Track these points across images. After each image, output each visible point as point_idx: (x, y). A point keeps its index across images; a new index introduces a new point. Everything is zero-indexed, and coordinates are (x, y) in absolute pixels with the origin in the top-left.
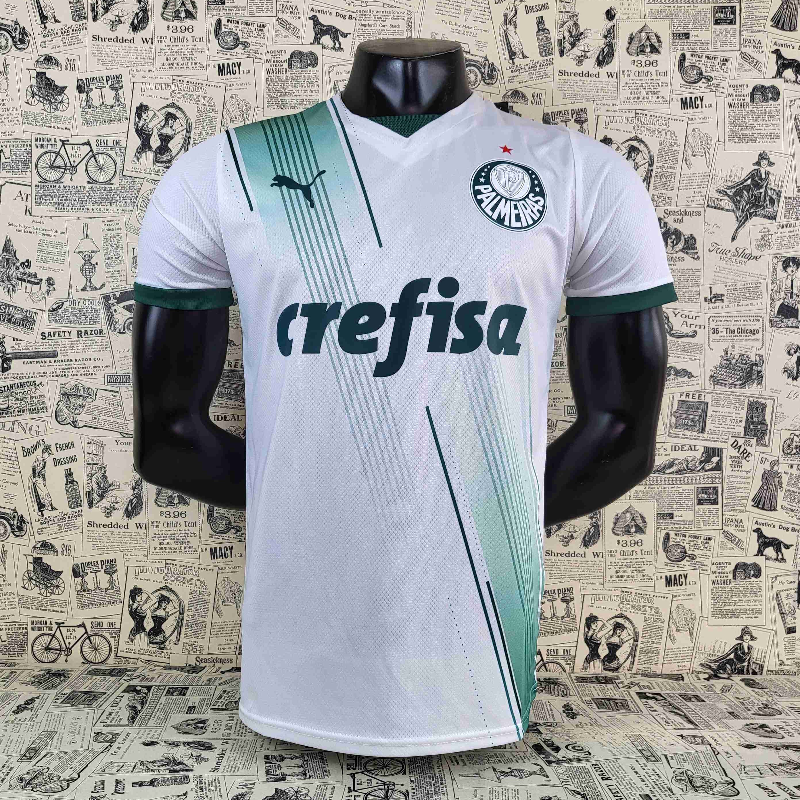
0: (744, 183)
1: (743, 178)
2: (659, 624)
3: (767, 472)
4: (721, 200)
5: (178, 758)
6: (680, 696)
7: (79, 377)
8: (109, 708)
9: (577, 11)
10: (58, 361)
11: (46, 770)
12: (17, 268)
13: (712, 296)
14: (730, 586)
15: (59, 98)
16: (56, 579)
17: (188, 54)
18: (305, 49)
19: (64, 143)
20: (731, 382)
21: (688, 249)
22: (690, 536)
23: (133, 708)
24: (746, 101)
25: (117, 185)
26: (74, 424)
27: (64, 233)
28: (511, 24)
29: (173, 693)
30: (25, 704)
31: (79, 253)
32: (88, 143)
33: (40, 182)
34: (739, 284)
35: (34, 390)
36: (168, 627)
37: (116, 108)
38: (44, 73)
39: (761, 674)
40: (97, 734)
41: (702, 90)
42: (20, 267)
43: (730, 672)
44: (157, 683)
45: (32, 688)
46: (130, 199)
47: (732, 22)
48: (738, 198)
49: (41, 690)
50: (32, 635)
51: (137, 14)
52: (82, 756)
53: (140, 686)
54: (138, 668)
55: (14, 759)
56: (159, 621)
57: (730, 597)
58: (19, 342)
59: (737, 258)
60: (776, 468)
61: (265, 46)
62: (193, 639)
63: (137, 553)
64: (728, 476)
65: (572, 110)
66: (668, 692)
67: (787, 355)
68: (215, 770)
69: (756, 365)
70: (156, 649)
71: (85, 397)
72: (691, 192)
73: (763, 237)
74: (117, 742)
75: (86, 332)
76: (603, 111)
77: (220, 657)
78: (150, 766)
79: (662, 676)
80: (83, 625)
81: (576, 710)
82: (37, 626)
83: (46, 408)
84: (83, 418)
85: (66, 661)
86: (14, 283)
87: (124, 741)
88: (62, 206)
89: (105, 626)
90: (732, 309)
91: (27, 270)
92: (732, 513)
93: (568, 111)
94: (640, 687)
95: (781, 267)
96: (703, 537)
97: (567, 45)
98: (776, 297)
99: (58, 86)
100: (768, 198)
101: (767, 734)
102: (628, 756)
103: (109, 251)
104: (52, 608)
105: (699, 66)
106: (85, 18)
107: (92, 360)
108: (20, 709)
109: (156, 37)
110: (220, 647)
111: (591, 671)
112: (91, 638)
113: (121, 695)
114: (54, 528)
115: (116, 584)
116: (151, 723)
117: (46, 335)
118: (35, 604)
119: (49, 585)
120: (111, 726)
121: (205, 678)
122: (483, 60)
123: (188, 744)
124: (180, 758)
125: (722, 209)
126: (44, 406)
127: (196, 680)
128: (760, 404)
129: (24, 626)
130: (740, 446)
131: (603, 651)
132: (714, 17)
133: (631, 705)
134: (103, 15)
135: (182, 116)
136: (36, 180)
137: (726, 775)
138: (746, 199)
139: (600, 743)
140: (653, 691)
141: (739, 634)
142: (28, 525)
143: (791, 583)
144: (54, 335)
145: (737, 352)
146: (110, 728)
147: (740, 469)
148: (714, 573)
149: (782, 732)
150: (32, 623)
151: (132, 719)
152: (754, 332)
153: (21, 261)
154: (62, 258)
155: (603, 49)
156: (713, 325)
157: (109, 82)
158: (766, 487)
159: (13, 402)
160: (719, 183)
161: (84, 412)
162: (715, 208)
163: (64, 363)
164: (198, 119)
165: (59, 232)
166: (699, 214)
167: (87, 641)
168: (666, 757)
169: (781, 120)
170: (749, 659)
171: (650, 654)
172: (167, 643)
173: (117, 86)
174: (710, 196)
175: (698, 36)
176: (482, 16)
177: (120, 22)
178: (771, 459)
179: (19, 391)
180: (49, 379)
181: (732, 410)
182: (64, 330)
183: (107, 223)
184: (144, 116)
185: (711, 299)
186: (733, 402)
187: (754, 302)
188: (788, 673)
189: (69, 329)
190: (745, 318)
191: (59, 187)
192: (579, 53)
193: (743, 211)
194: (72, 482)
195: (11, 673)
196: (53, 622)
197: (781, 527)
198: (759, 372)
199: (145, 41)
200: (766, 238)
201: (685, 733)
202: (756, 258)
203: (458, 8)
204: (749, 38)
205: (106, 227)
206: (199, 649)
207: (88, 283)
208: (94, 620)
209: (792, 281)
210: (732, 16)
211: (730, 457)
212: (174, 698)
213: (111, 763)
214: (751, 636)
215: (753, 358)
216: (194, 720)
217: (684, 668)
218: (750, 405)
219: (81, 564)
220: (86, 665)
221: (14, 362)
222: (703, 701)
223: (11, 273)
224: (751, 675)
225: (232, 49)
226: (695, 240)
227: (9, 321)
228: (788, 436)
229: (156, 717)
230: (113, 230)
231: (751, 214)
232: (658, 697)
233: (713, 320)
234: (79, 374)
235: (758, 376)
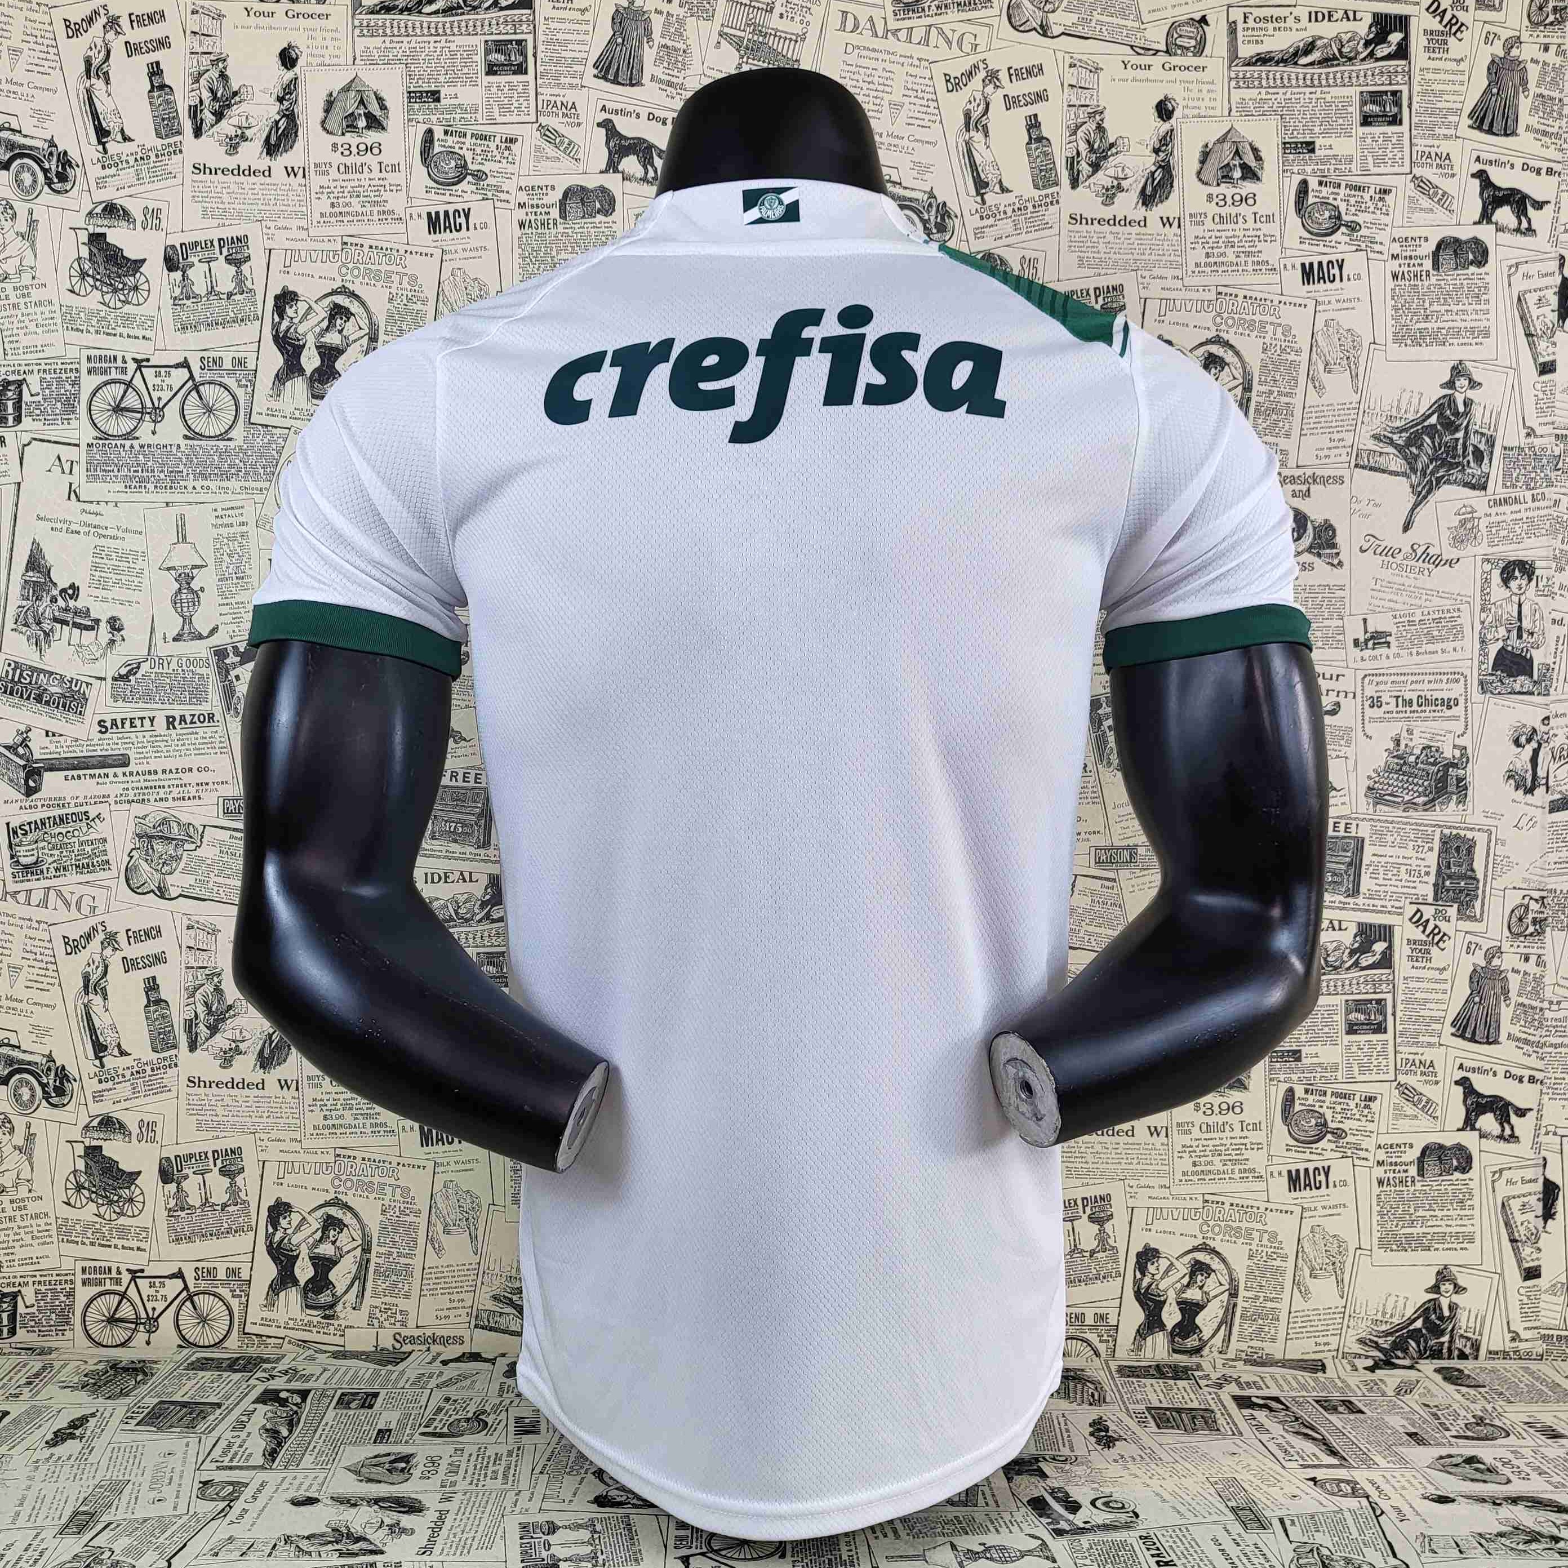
0: (1424, 421)
1: (1421, 412)
2: (1278, 1263)
3: (1479, 969)
4: (1381, 453)
5: (357, 1529)
6: (1317, 1402)
7: (170, 803)
8: (228, 1435)
9: (1102, 103)
10: (131, 774)
11: (108, 1554)
12: (53, 600)
13: (1368, 635)
14: (1412, 1189)
15: (130, 281)
16: (129, 1188)
17: (372, 194)
18: (591, 182)
19: (140, 364)
20: (1407, 798)
21: (1320, 546)
22: (1333, 1094)
23: (273, 1433)
24: (1425, 268)
25: (240, 442)
26: (162, 892)
27: (141, 533)
28: (978, 130)
29: (349, 1403)
30: (70, 1427)
31: (169, 569)
32: (185, 364)
33: (96, 438)
34: (1418, 612)
35: (85, 829)
36: (340, 1276)
37: (238, 297)
38: (104, 235)
39: (1476, 1358)
40: (205, 1483)
41: (1341, 248)
42: (59, 598)
43: (1415, 1355)
44: (320, 1384)
45: (83, 1396)
46: (264, 467)
47: (1395, 120)
48: (1414, 450)
49: (101, 1400)
50: (83, 1294)
51: (277, 122)
52: (175, 1527)
53: (288, 1391)
54: (284, 1356)
55: (48, 1534)
56: (323, 1265)
57: (1412, 1211)
58: (56, 739)
59: (1413, 563)
60: (1496, 962)
61: (515, 178)
62: (388, 1300)
63: (281, 1135)
64: (1405, 979)
65: (1095, 289)
66: (1294, 1394)
67: (1513, 747)
68: (426, 1551)
69: (1455, 766)
70: (319, 1319)
71: (182, 840)
72: (1324, 441)
73: (1463, 523)
74: (242, 1498)
75: (183, 719)
76: (1155, 290)
77: (439, 1333)
78: (304, 1545)
79: (1284, 1363)
80: (179, 1275)
81: (1115, 1432)
82: (92, 1276)
83: (108, 862)
84: (176, 882)
85: (148, 1343)
86: (47, 627)
87: (255, 1498)
88: (136, 483)
89: (221, 1275)
90: (1405, 660)
91: (72, 603)
92: (1414, 1050)
93: (1088, 291)
94: (1239, 1384)
95: (1499, 580)
96: (1358, 1095)
97: (1085, 168)
98: (1489, 637)
99: (128, 260)
100: (1471, 449)
101: (1479, 1476)
102: (1210, 1519)
103: (224, 565)
104: (120, 1243)
105: (1335, 203)
106: (179, 133)
107: (195, 770)
108: (59, 1438)
109: (312, 166)
110: (439, 1313)
111: (1149, 1354)
112: (196, 1298)
113: (251, 1408)
114: (124, 1089)
115: (242, 1195)
116: (308, 1460)
117: (108, 724)
118: (89, 1235)
119: (116, 1198)
120: (230, 1468)
121: (412, 1374)
122: (926, 196)
123: (377, 1501)
124: (359, 1529)
125: (1384, 471)
126: (104, 858)
127: (394, 1377)
128: (1464, 840)
129: (68, 1278)
130: (1428, 921)
131: (1171, 1316)
132: (1361, 111)
133: (1221, 1421)
134: (212, 126)
135: (361, 310)
136: (88, 434)
137: (1395, 1556)
138: (1430, 452)
139: (1157, 1494)
140: (1265, 1393)
141: (1432, 1282)
142: (75, 1085)
143: (1530, 1181)
144: (123, 724)
145: (1417, 742)
146: (228, 1472)
147: (1429, 965)
148: (1380, 1163)
149: (1507, 1471)
150: (84, 1270)
151: (272, 1455)
152: (1449, 704)
153: (60, 587)
154: (137, 580)
155: (1153, 173)
156: (1370, 691)
157: (225, 251)
158: (1477, 999)
159: (46, 851)
160: (1377, 421)
161: (180, 869)
162: (1371, 469)
163: (142, 778)
164: (390, 316)
165: (130, 532)
166: (1340, 480)
167: (188, 1304)
168: (1282, 1521)
169: (1493, 302)
170: (1453, 1330)
171: (1260, 1322)
172: (339, 1308)
173: (239, 256)
174: (1361, 446)
175: (1331, 147)
176: (923, 116)
177: (243, 138)
178: (1486, 945)
179: (58, 830)
180: (113, 807)
181: (1410, 853)
182: (141, 714)
183: (220, 513)
184: (290, 312)
185: (1366, 641)
186: (1412, 837)
187: (1449, 646)
188: (1528, 1356)
189: (151, 714)
190: (1432, 678)
191: (132, 447)
192: (1108, 182)
193: (1424, 473)
194: (159, 1002)
195: (44, 1368)
196: (123, 1268)
197: (1508, 1075)
198: (1459, 780)
199: (290, 172)
200: (1469, 526)
201: (1320, 1474)
202: (1450, 563)
203: (878, 101)
204: (1427, 150)
205: (220, 521)
206: (399, 1317)
207: (187, 627)
208: (200, 1265)
209: (1520, 605)
210: (1395, 110)
211: (1409, 941)
212: (352, 1412)
213: (231, 1539)
214: (1456, 1285)
215: (1449, 752)
216: (389, 1454)
217: (1327, 1348)
218: (1445, 841)
219: (176, 1157)
220: (186, 1351)
221: (47, 776)
222: (1361, 1412)
223: (41, 610)
224: (1456, 1360)
225: (454, 184)
226: (1334, 531)
227: (39, 699)
228: (1518, 901)
229: (316, 1450)
230: (232, 525)
231: (1438, 480)
232: (1274, 1404)
233: (1371, 682)
234: (170, 797)
235: (1458, 787)
